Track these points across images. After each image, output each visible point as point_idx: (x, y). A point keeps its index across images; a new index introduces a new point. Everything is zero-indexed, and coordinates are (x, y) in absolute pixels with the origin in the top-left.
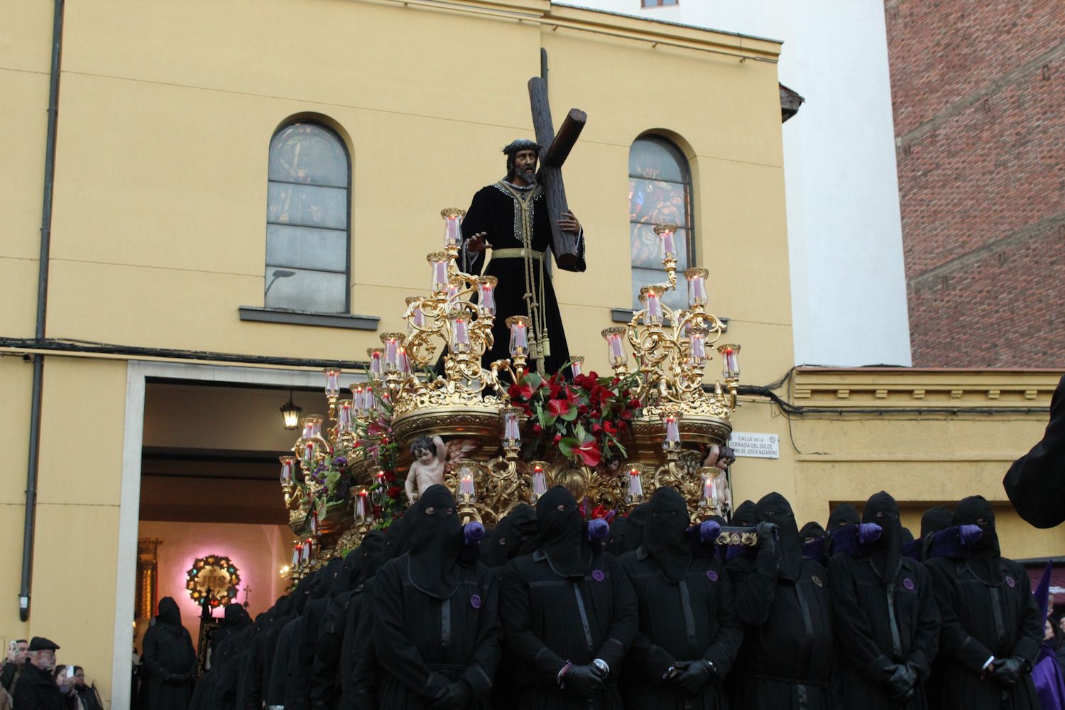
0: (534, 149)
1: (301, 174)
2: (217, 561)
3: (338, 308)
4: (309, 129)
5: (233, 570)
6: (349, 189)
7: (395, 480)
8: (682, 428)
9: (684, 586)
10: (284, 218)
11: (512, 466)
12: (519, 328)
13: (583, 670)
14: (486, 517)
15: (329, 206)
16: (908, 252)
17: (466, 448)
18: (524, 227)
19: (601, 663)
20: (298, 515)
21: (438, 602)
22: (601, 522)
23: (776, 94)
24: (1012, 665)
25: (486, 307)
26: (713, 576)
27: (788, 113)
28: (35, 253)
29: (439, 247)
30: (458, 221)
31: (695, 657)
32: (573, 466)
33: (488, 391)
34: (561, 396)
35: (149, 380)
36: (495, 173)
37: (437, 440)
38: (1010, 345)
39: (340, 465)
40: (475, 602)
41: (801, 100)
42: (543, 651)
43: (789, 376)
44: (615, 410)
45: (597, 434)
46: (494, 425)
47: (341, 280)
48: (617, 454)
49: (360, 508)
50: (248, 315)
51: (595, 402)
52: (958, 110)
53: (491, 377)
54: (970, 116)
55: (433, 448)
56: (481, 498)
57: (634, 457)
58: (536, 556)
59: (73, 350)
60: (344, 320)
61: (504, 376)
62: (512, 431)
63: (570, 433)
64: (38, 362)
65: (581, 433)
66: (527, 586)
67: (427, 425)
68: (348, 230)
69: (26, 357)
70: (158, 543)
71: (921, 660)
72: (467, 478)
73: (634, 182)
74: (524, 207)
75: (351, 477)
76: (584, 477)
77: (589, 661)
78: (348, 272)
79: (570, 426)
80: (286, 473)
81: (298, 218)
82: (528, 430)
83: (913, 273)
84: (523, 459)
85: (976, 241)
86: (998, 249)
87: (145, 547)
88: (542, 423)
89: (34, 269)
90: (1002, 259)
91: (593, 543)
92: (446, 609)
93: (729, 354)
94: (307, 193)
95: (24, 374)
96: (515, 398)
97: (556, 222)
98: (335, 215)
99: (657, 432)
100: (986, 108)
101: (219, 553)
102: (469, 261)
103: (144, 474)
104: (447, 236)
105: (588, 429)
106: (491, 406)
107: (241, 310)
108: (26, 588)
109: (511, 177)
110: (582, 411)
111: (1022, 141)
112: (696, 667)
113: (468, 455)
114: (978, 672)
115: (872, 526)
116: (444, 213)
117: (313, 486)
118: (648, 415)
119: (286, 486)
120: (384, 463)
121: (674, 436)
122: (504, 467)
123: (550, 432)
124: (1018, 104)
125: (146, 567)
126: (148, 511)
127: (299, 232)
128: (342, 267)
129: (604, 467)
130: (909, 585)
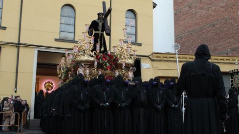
0: (103, 14)
1: (66, 15)
2: (49, 82)
3: (72, 39)
4: (68, 7)
5: (52, 84)
6: (75, 18)
7: (76, 71)
8: (125, 64)
9: (122, 92)
10: (63, 23)
11: (96, 69)
12: (98, 46)
13: (105, 105)
14: (91, 78)
15: (71, 21)
16: (175, 32)
17: (88, 66)
18: (100, 28)
19: (108, 104)
20: (59, 76)
21: (81, 93)
22: (109, 80)
23: (152, 4)
24: (177, 106)
25: (92, 42)
26: (127, 90)
27: (154, 7)
28: (18, 27)
29: (85, 31)
30: (88, 27)
31: (124, 103)
32: (107, 70)
33: (92, 56)
34: (105, 57)
35: (38, 51)
36: (96, 18)
37: (83, 64)
38: (192, 49)
39: (67, 68)
40: (87, 93)
41: (157, 5)
42: (98, 101)
43: (152, 54)
44: (114, 60)
45: (111, 65)
46: (93, 62)
47: (73, 34)
48: (114, 68)
49: (70, 75)
50: (56, 40)
51: (110, 59)
52: (185, 7)
53: (93, 54)
54: (187, 8)
55: (82, 66)
56: (90, 75)
57: (117, 68)
58: (97, 85)
59: (25, 45)
60: (73, 41)
61: (95, 54)
62: (96, 63)
63: (106, 64)
64: (18, 47)
65: (108, 64)
66: (96, 90)
67: (81, 62)
68: (75, 25)
69: (16, 46)
70: (39, 79)
71: (163, 105)
72: (88, 71)
73: (126, 19)
74: (100, 24)
75: (68, 70)
76: (109, 71)
77: (105, 103)
78: (74, 33)
79: (106, 63)
80: (58, 68)
81: (66, 23)
82: (98, 63)
83: (175, 36)
84: (98, 68)
85: (187, 31)
86: (191, 32)
87: (37, 79)
88: (101, 62)
89: (18, 30)
90: (191, 34)
91: (107, 84)
92: (82, 94)
93: (135, 51)
94: (67, 18)
95: (16, 49)
96: (97, 58)
97: (106, 27)
98: (72, 22)
99: (121, 64)
100: (190, 7)
101: (50, 81)
102: (90, 34)
103: (37, 67)
104: (86, 29)
105: (109, 63)
106: (92, 59)
107: (55, 39)
108: (16, 87)
109: (98, 19)
110: (108, 60)
111: (196, 13)
112: (124, 104)
113: (88, 67)
114: (171, 107)
115: (155, 82)
116: (86, 25)
117: (62, 71)
118: (120, 62)
119: (58, 71)
120: (74, 68)
121: (124, 65)
122: (94, 69)
123: (102, 64)
124: (195, 7)
125: (37, 83)
126: (38, 74)
127: (66, 25)
128: (73, 32)
129: (112, 70)
130: (161, 92)
